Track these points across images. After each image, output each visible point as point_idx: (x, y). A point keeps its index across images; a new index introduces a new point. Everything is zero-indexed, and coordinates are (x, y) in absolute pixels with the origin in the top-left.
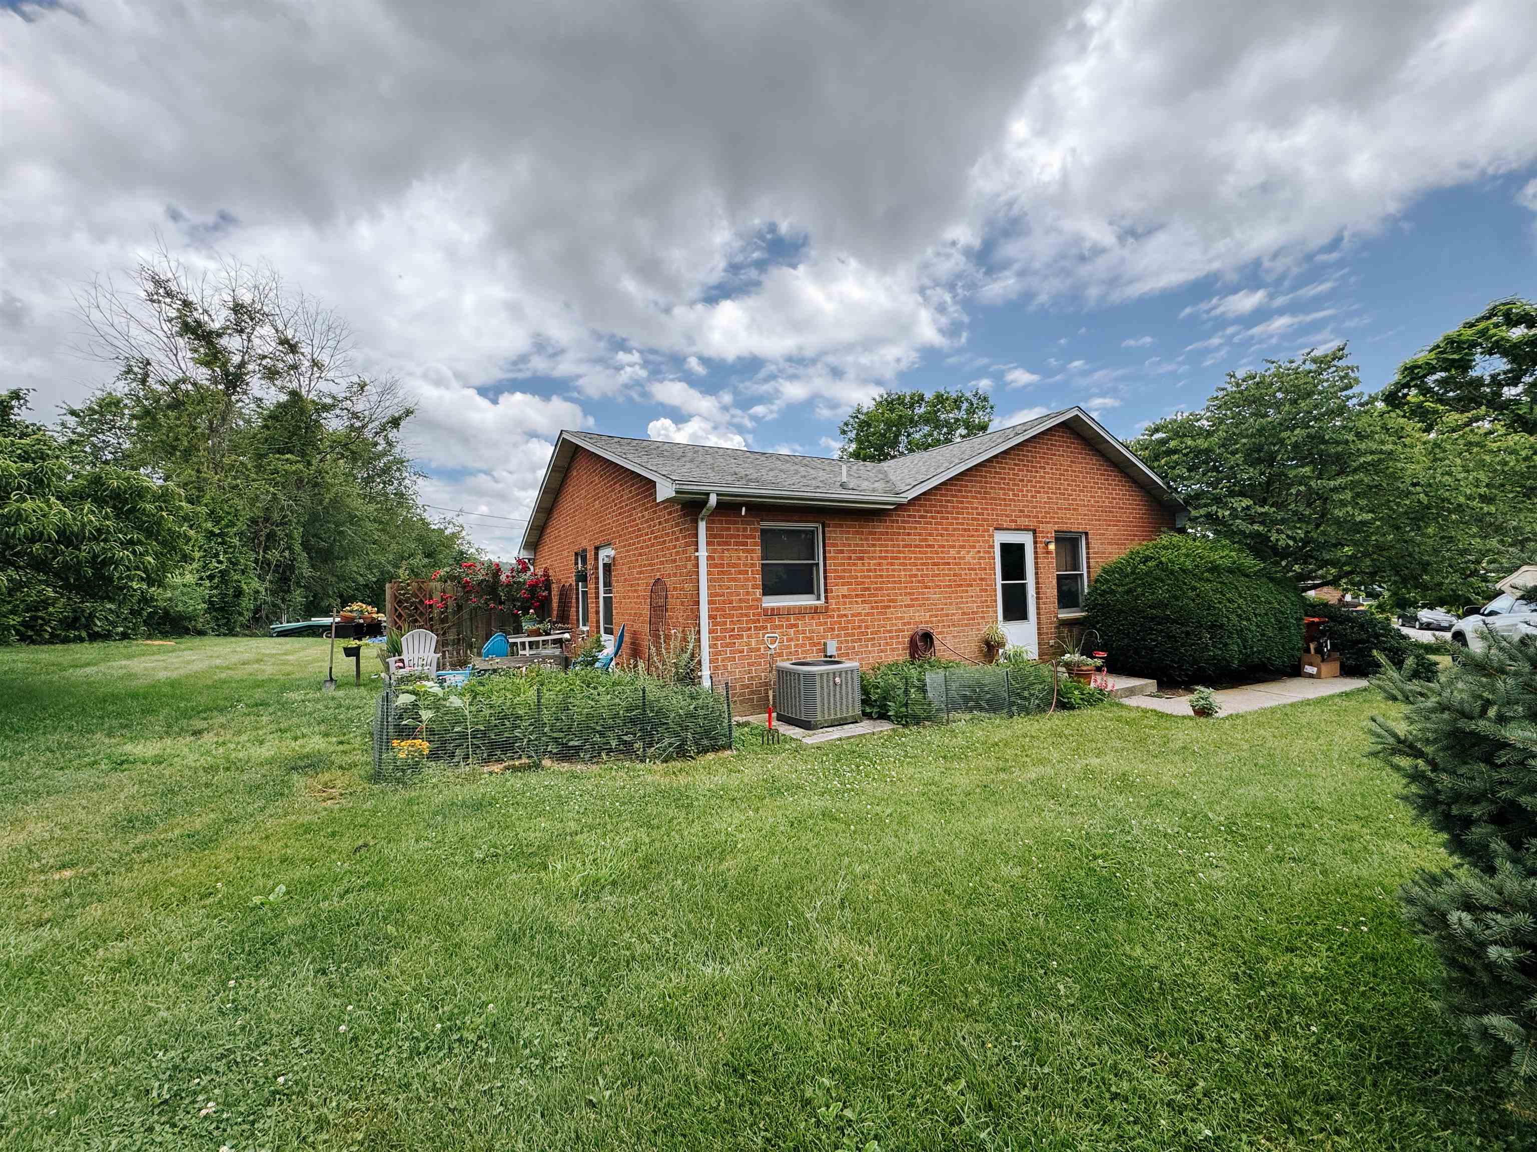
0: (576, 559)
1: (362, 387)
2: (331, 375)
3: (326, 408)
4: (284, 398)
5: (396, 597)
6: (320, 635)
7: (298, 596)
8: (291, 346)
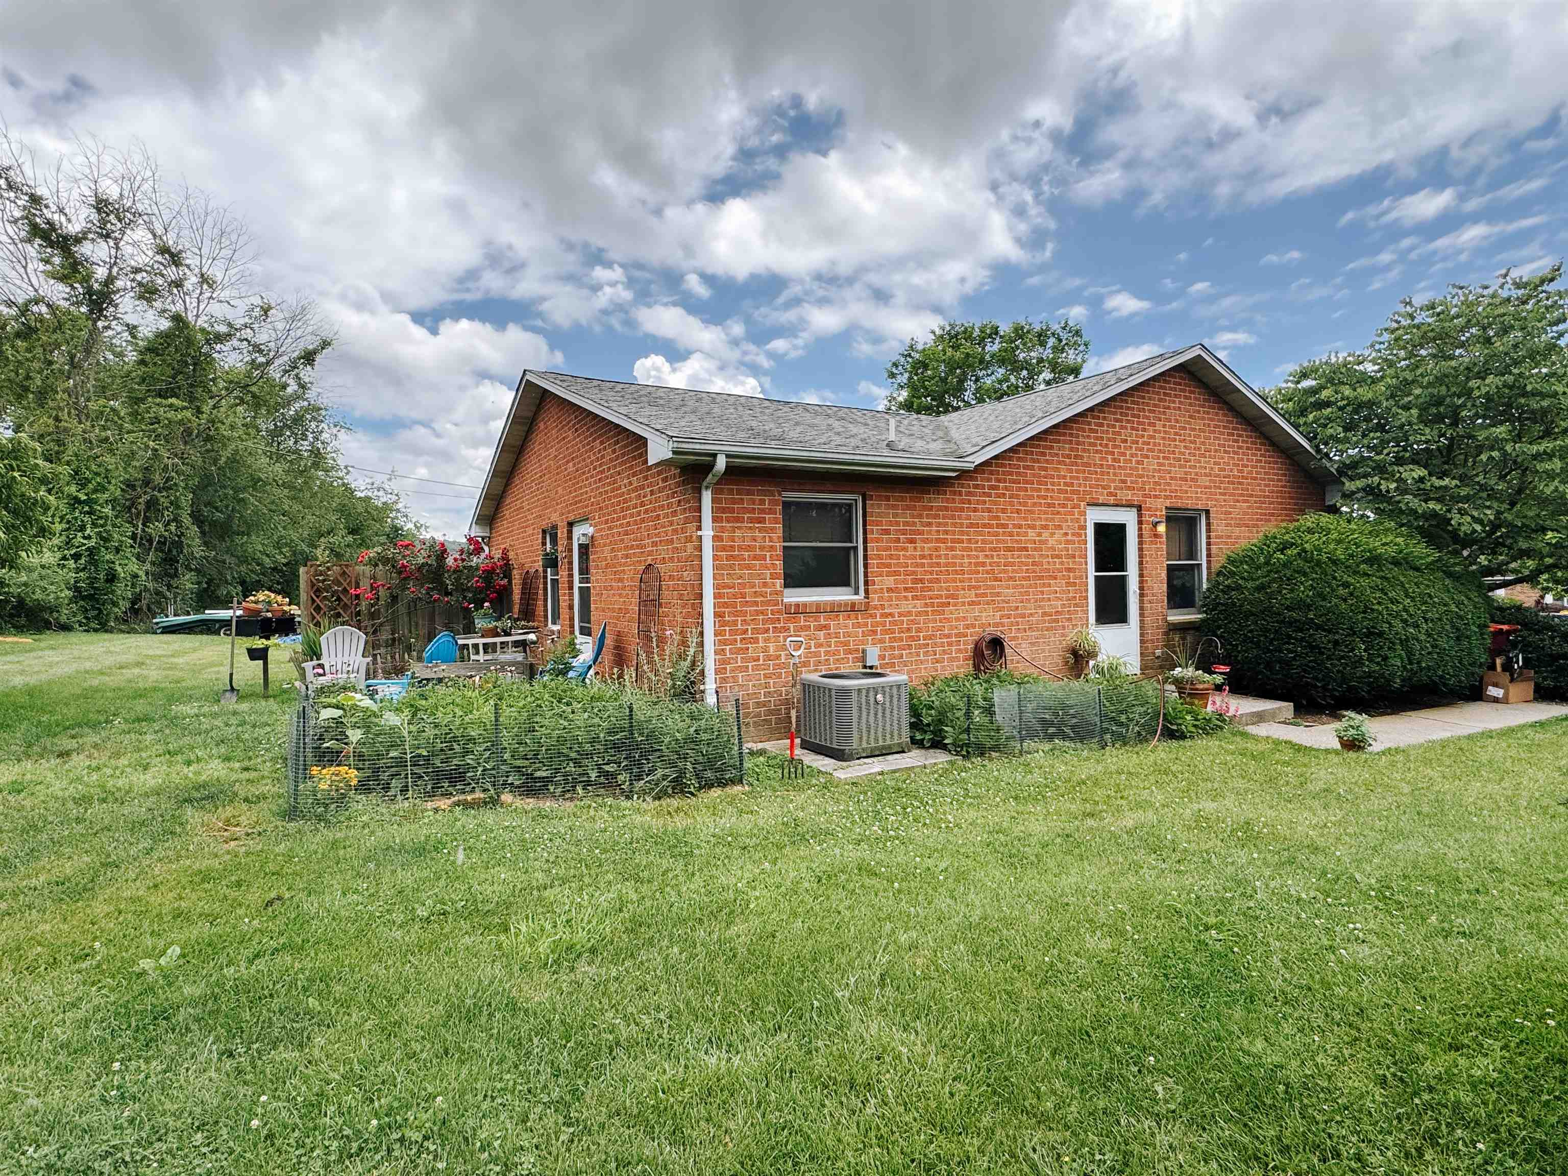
0: (544, 538)
1: (266, 311)
2: (225, 295)
3: (220, 338)
4: (165, 324)
5: (313, 585)
6: (217, 633)
7: (188, 582)
8: (172, 255)
